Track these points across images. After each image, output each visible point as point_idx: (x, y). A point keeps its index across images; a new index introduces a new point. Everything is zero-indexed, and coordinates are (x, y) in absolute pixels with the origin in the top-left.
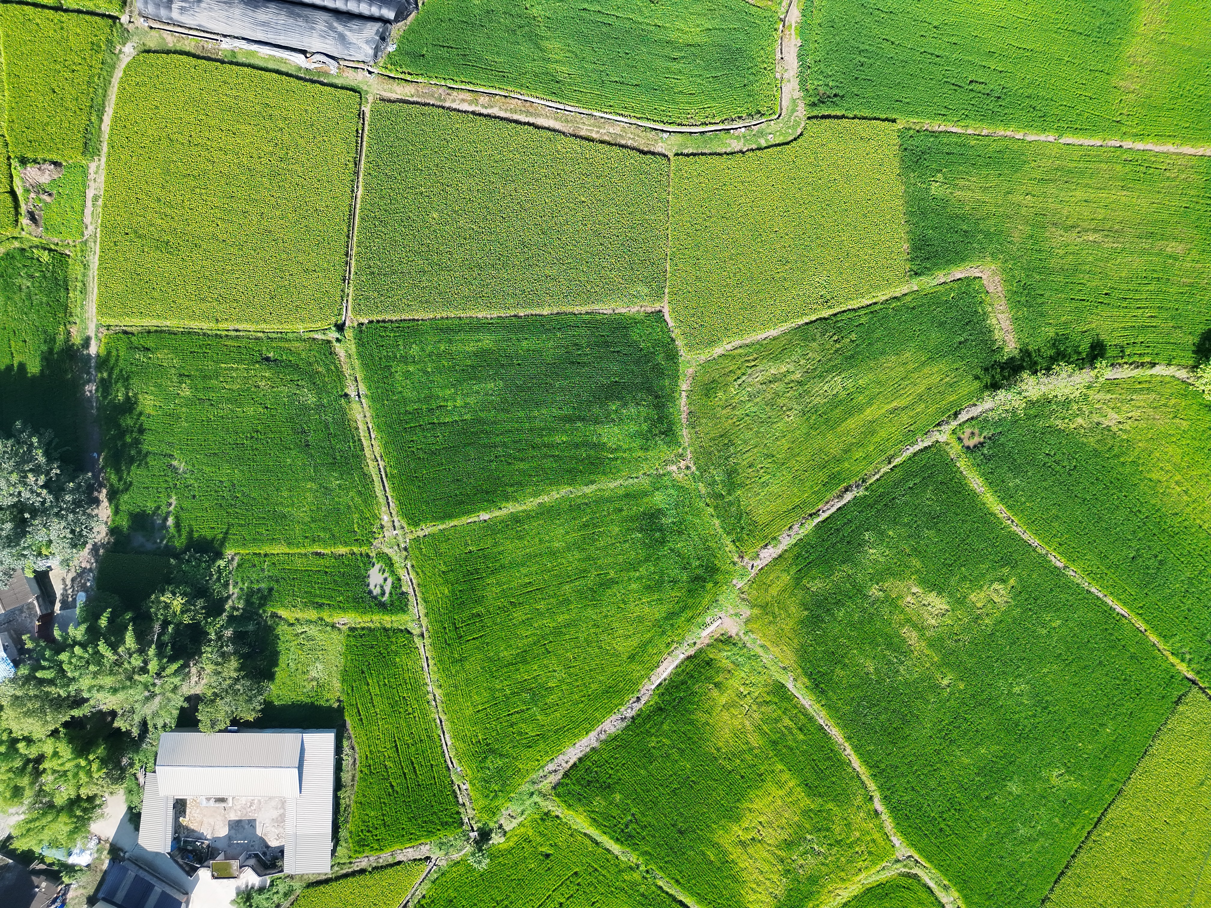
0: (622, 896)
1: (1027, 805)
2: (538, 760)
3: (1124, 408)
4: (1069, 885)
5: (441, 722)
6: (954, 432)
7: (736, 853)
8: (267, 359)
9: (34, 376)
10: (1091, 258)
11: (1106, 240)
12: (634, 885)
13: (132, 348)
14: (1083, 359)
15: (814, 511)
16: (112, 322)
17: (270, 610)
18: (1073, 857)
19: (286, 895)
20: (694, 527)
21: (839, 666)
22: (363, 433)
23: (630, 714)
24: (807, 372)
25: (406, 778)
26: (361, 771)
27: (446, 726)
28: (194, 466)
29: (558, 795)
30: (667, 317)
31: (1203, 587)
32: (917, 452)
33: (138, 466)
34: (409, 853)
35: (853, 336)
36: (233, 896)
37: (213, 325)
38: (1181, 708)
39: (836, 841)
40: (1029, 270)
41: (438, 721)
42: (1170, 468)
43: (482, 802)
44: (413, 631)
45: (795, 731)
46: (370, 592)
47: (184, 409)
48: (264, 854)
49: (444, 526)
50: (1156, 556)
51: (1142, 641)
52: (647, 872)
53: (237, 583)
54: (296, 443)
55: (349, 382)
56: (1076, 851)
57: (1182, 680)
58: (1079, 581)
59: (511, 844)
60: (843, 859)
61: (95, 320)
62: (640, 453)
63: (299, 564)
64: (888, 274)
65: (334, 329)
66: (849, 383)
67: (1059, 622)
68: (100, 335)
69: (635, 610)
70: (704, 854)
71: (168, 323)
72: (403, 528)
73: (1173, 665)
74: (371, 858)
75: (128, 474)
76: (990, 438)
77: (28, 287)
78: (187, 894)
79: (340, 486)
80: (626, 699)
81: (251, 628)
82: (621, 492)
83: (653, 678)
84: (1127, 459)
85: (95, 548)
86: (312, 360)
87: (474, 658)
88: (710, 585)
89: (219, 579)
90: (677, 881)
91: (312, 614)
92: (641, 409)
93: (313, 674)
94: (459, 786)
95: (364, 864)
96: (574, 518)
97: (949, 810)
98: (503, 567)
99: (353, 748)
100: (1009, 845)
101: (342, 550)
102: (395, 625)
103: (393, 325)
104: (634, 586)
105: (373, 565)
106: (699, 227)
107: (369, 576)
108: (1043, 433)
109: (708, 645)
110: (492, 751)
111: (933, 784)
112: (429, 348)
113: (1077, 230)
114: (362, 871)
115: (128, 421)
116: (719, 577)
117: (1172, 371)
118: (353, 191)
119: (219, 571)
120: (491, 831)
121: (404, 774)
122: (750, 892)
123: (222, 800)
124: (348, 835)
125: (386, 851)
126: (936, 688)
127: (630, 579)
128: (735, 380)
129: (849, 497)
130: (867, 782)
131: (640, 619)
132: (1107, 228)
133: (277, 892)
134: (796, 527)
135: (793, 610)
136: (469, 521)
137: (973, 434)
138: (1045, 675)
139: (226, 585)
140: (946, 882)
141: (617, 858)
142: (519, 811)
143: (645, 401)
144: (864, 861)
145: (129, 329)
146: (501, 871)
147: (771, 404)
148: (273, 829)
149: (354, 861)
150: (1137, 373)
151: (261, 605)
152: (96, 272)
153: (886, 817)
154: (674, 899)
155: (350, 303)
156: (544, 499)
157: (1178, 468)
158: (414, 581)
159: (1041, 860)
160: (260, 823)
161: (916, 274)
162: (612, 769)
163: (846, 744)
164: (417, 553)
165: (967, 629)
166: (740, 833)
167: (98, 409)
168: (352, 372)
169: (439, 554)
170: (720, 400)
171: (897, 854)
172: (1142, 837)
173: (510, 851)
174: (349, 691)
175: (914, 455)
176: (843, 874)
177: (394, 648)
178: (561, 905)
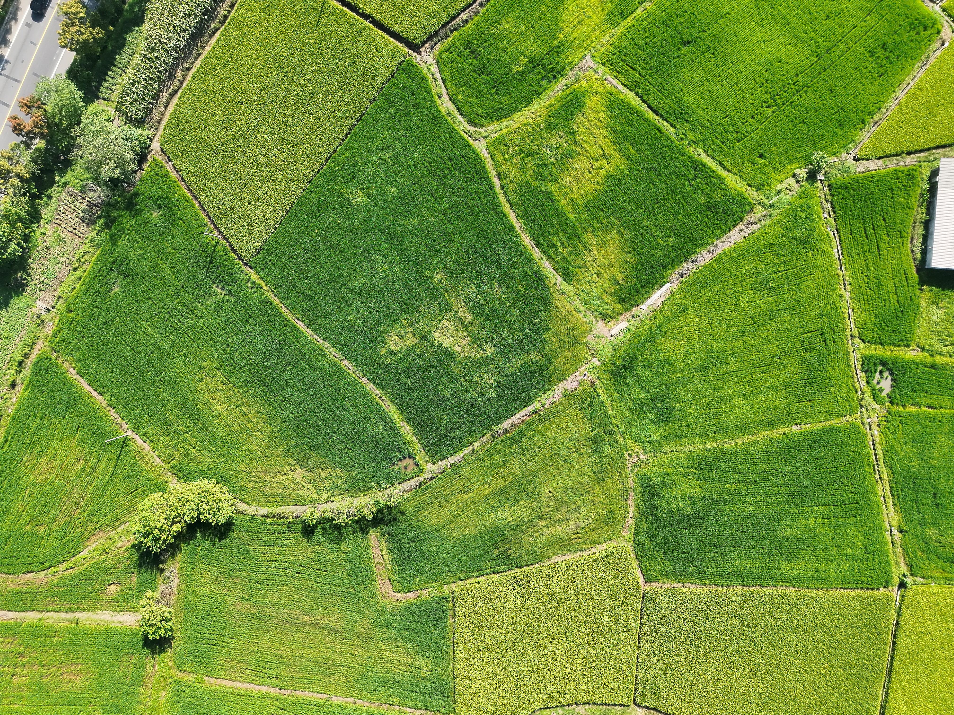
0: (704, 121)
1: (383, 176)
2: (766, 233)
3: (289, 482)
4: (354, 111)
5: (841, 268)
6: (421, 471)
7: (610, 150)
10: (310, 602)
11: (297, 616)
12: (694, 130)
14: (320, 523)
15: (534, 416)
18: (349, 133)
20: (629, 409)
21: (521, 293)
22: (890, 501)
23: (688, 265)
24: (534, 526)
25: (873, 226)
26: (908, 233)
27: (837, 265)
29: (749, 203)
30: (641, 577)
32: (450, 456)
34: (873, 165)
35: (495, 552)
38: (259, 245)
39: (532, 155)
41: (843, 268)
42: (255, 433)
43: (812, 203)
44: (859, 341)
45: (559, 244)
46: (891, 374)
49: (830, 423)
50: (271, 365)
51: (285, 298)
52: (682, 139)
54: (944, 497)
55: (898, 542)
56: (346, 137)
57: (256, 266)
58: (333, 348)
59: (789, 167)
60: (528, 142)
62: (669, 471)
63: (947, 401)
64: (468, 600)
65: (907, 585)
66: (501, 515)
67: (350, 318)
69: (680, 347)
70: (637, 152)
72: (863, 423)
73: (261, 278)
74: (903, 164)
76: (394, 464)
79: (912, 461)
80: (692, 277)
82: (686, 441)
83: (669, 292)
84: (289, 442)
86: (927, 562)
87: (812, 316)
88: (619, 362)
90: (660, 131)
91: (939, 360)
92: (667, 506)
93: (941, 312)
94: (830, 216)
95: (909, 160)
96: (724, 422)
97: (443, 176)
98: (784, 387)
99: (912, 251)
100: (398, 145)
101: (912, 409)
102: (873, 347)
103: (861, 586)
104: (681, 365)
105: (888, 395)
106: (614, 647)
107: (892, 387)
108: (354, 466)
109: (621, 314)
110: (802, 242)
112: (834, 565)
113: (318, 626)
114: (909, 153)
116: (612, 368)
117: (251, 510)
118: (887, 693)
120: (807, 180)
121: (874, 229)
122: (602, 119)
124: (921, 184)
125: (891, 169)
126: (448, 272)
128: (590, 524)
129: (506, 424)
130: (505, 200)
131: (676, 339)
132: (296, 626)
134: (548, 403)
135: (554, 339)
136: (809, 425)
137: (406, 468)
140: (449, 119)
141: (705, 151)
142: (782, 194)
143: (664, 513)
144: (512, 139)
146: (799, 146)
147: (563, 503)
149: (917, 163)
150: (279, 510)
153: (492, 172)
154: (661, 116)
156: (748, 439)
157: (248, 432)
158: (856, 380)
159: (375, 132)
161: (445, 598)
162: (706, 222)
163: (519, 231)
164: (853, 403)
165: (422, 316)
168: (896, 550)
169: (836, 401)
170: (603, 509)
171: (485, 143)
172: (295, 146)
173: (791, 162)
174: (913, 297)
175: (452, 454)
176: (529, 130)
177: (876, 329)
178: (753, 117)
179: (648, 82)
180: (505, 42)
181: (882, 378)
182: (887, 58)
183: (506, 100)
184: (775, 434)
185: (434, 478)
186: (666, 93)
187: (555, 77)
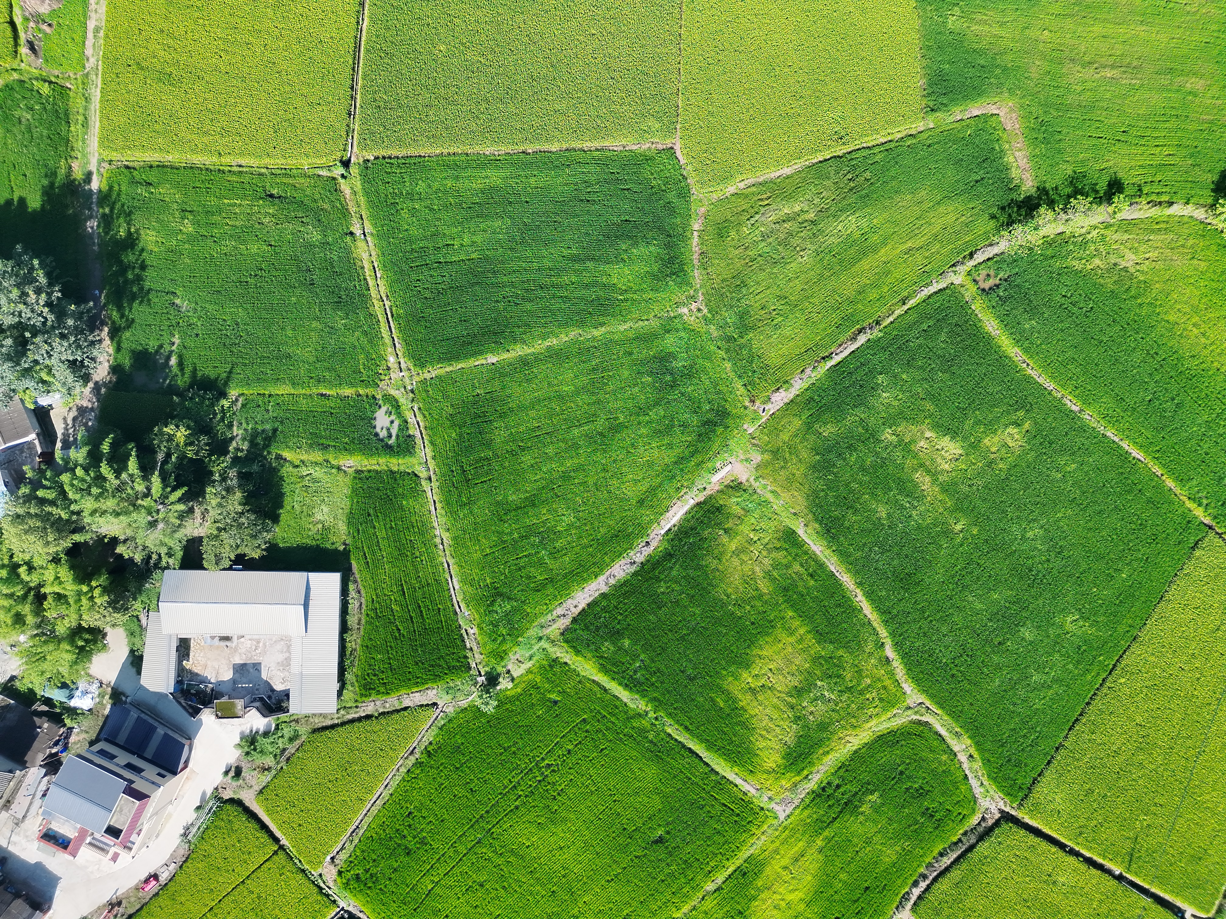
0: (630, 743)
1: (1041, 651)
2: (546, 604)
3: (1142, 249)
4: (1083, 732)
5: (449, 565)
6: (969, 273)
7: (745, 700)
8: (271, 196)
9: (35, 211)
10: (1108, 95)
11: (1124, 76)
12: (643, 731)
13: (134, 182)
14: (1101, 197)
15: (826, 354)
16: (115, 156)
17: (275, 450)
18: (1088, 704)
19: (291, 740)
20: (704, 370)
21: (850, 511)
22: (368, 273)
23: (640, 558)
24: (821, 211)
25: (412, 622)
26: (367, 615)
27: (454, 570)
28: (197, 304)
29: (567, 641)
30: (679, 154)
31: (1221, 431)
32: (932, 295)
33: (141, 302)
34: (416, 698)
35: (868, 175)
36: (237, 740)
37: (215, 159)
38: (1197, 553)
39: (846, 688)
40: (1046, 105)
41: (445, 565)
42: (1188, 310)
43: (490, 646)
44: (420, 475)
45: (805, 577)
46: (377, 435)
47: (186, 246)
48: (269, 697)
49: (451, 369)
50: (1173, 399)
51: (1159, 487)
52: (656, 719)
53: (241, 424)
54: (301, 282)
55: (355, 220)
56: (1091, 698)
57: (1199, 525)
58: (1095, 425)
59: (519, 690)
60: (853, 706)
61: (97, 155)
62: (651, 295)
63: (304, 404)
64: (903, 110)
65: (339, 164)
66: (864, 223)
67: (1074, 466)
68: (102, 170)
69: (644, 454)
70: (712, 700)
71: (170, 158)
72: (409, 370)
73: (1190, 511)
74: (378, 703)
75: (130, 311)
76: (1006, 280)
77: (28, 120)
78: (190, 739)
79: (345, 325)
80: (635, 544)
81: (255, 468)
82: (631, 335)
83: (662, 523)
84: (1144, 301)
85: (97, 387)
86: (317, 196)
87: (482, 502)
88: (720, 430)
89: (222, 419)
90: (686, 728)
91: (317, 456)
92: (652, 248)
93: (319, 517)
94: (466, 630)
95: (369, 708)
96: (584, 362)
97: (961, 656)
98: (511, 410)
99: (359, 592)
100: (1022, 693)
101: (348, 391)
102: (402, 468)
103: (399, 161)
104: (644, 431)
105: (380, 407)
106: (711, 61)
107: (375, 419)
108: (1060, 274)
109: (718, 491)
110: (501, 595)
111: (944, 629)
112: (436, 185)
113: (1096, 65)
114: (368, 717)
115: (130, 257)
116: (730, 422)
117: (1189, 210)
118: (358, 22)
119: (223, 410)
120: (499, 675)
121: (411, 618)
122: (760, 739)
123: (227, 639)
124: (354, 678)
125: (393, 695)
126: (947, 533)
127: (639, 423)
128: (748, 219)
129: (862, 339)
130: (878, 629)
131: (650, 464)
132: (1125, 64)
133: (282, 737)
134: (808, 371)
135: (804, 454)
136: (476, 363)
137: (988, 275)
138: (1059, 520)
139: (230, 426)
140: (958, 730)
141: (626, 705)
142: (527, 655)
143: (655, 239)
144: (875, 707)
145: (130, 164)
146: (509, 718)
147: (784, 243)
148: (279, 673)
149: (360, 705)
150: (1155, 212)
151: (267, 446)
152: (98, 105)
153: (897, 664)
154: (684, 746)
155: (355, 137)
156: (553, 342)
157: (1195, 310)
158: (421, 423)
159: (1055, 706)
160: (265, 666)
161: (932, 110)
162: (621, 614)
163: (858, 591)
164: (424, 394)
165: (980, 474)
166: (750, 680)
167: (99, 245)
168: (357, 209)
169: (446, 397)
170: (733, 239)
171: (908, 701)
172: (1157, 683)
173: (517, 697)
174: (355, 534)
175: (929, 297)
176: (853, 720)
177: (400, 490)
178: (569, 752)
179: (704, 789)
180: (891, 831)
181: (388, 429)
182: (405, 837)
183: (885, 757)
184: (519, 351)
185: (953, 265)
186: (682, 776)
187: (823, 789)
